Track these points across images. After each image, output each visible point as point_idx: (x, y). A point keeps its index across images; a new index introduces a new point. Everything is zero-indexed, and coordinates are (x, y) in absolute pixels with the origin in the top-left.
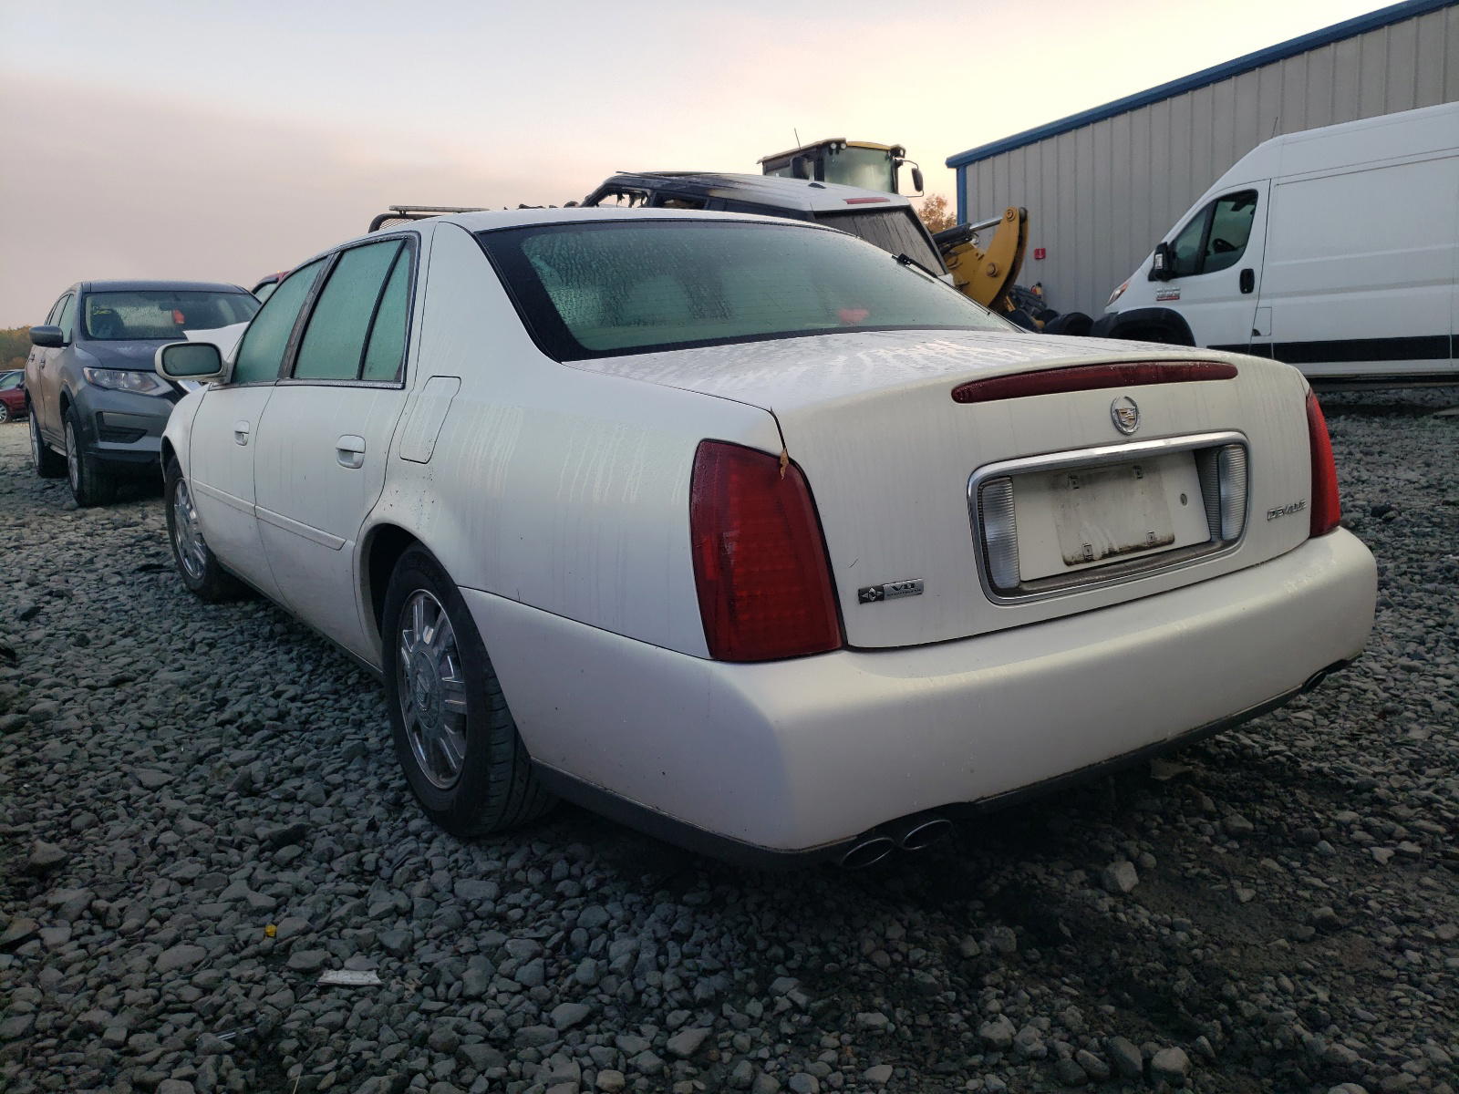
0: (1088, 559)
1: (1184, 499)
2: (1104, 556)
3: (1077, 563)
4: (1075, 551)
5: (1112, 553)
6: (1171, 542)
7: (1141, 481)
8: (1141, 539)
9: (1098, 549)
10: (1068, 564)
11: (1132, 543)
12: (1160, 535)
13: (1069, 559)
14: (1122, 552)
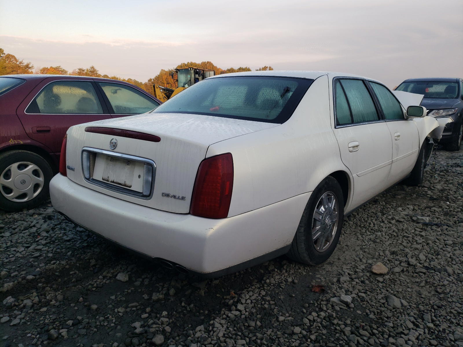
0: (108, 181)
1: (139, 176)
2: (111, 182)
3: (105, 180)
4: (106, 177)
5: (113, 182)
6: (130, 187)
7: (128, 166)
8: (122, 182)
9: (111, 179)
10: (103, 179)
11: (119, 182)
12: (128, 183)
13: (104, 178)
14: (116, 183)
